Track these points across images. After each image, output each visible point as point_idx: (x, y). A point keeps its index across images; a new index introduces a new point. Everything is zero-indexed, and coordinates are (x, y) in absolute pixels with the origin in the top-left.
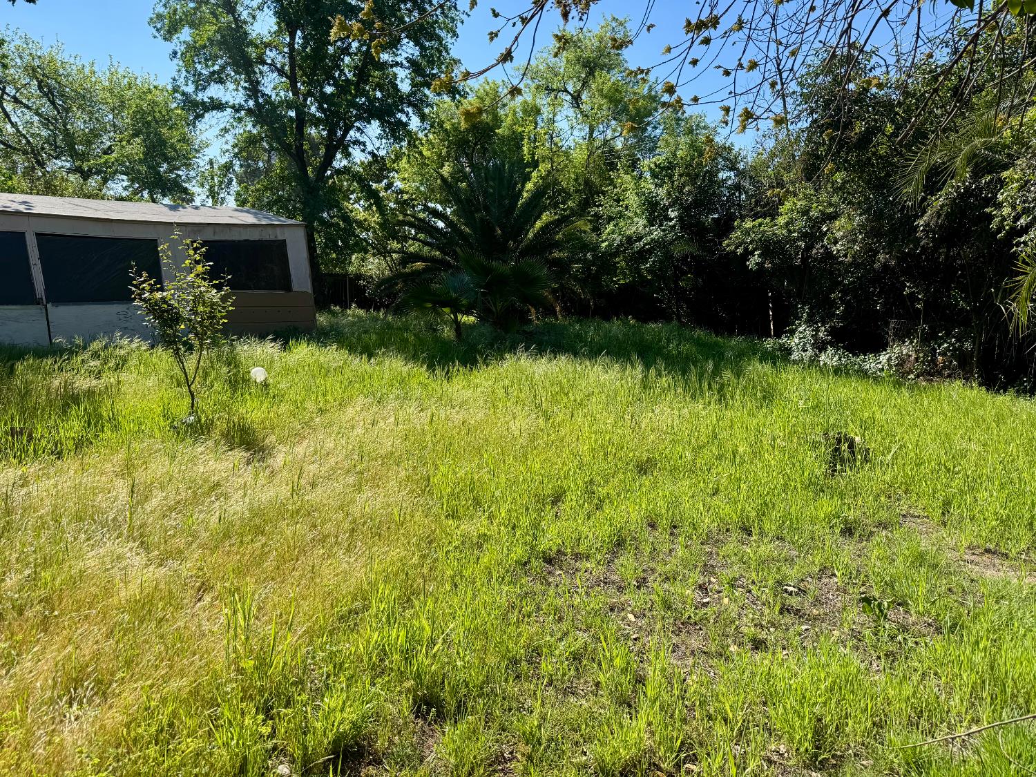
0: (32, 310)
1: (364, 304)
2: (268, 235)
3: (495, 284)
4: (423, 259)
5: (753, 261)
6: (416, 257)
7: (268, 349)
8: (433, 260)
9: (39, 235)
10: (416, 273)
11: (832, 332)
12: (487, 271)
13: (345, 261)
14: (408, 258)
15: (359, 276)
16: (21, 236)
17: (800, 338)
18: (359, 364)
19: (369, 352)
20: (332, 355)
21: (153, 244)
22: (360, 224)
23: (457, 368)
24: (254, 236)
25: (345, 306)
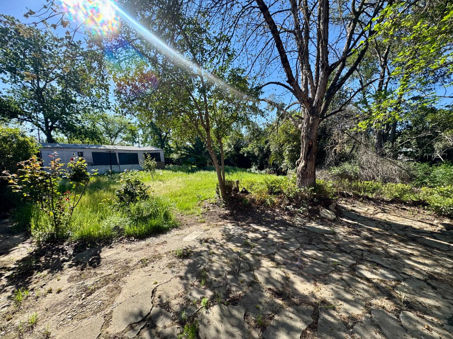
0: (117, 166)
1: (173, 164)
2: (157, 152)
3: (198, 160)
4: (185, 155)
5: (245, 155)
6: (184, 154)
7: (161, 171)
8: (187, 155)
9: (119, 153)
10: (184, 157)
11: (258, 167)
12: (197, 157)
13: (170, 155)
14: (182, 155)
15: (172, 158)
16: (116, 153)
17: (253, 169)
18: (174, 173)
19: (176, 171)
20: (170, 172)
21: (137, 154)
22: (172, 147)
23: (190, 173)
24: (154, 152)
25: (169, 164)
